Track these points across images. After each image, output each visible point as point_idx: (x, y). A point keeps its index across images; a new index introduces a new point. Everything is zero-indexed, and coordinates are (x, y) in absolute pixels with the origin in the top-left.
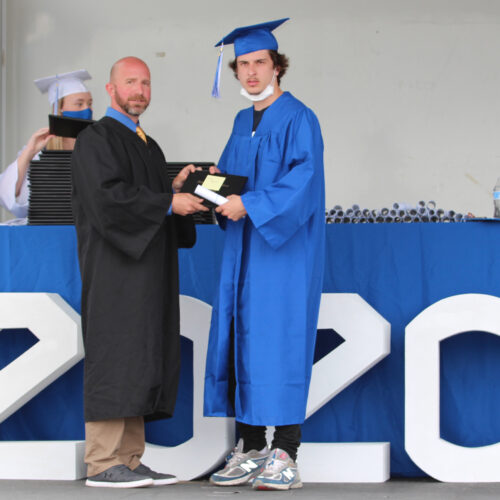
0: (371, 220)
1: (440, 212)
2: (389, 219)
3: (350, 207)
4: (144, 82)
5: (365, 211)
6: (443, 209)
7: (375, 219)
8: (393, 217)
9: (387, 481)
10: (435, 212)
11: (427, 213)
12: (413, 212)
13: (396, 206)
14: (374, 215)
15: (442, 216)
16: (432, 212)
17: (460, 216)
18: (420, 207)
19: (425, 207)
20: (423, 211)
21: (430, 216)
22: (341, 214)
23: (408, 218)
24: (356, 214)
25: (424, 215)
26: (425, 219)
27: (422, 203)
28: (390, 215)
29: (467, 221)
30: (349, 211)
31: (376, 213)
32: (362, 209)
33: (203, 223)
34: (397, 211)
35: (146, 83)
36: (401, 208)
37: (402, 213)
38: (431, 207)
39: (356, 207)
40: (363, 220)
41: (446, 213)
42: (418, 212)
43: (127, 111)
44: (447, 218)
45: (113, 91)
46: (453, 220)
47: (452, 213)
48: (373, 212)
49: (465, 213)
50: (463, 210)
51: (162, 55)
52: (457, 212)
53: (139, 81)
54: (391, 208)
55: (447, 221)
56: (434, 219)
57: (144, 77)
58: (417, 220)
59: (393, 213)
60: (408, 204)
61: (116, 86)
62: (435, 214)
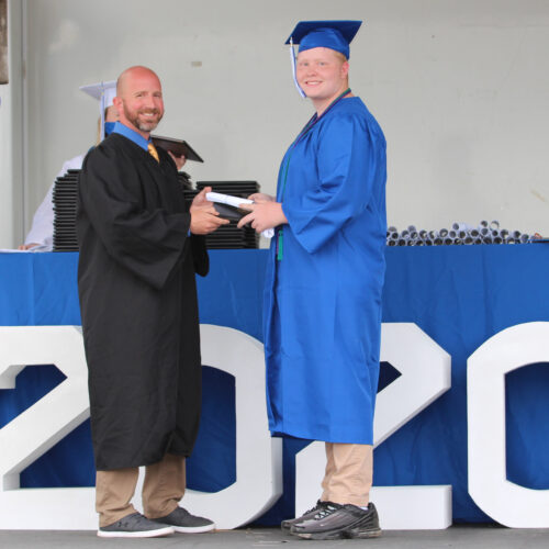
0: (429, 243)
1: (504, 233)
2: (448, 241)
3: (406, 229)
4: (155, 95)
5: (423, 232)
6: (507, 229)
7: (432, 241)
8: (453, 239)
9: (450, 527)
10: (499, 232)
11: (490, 234)
12: (475, 233)
13: (456, 227)
14: (432, 237)
15: (506, 237)
16: (495, 233)
17: (526, 237)
18: (482, 227)
19: (488, 227)
20: (485, 231)
21: (493, 237)
22: (395, 236)
23: (469, 240)
24: (412, 236)
25: (487, 236)
26: (488, 240)
27: (484, 223)
28: (449, 236)
29: (534, 242)
30: (405, 233)
31: (434, 234)
32: (418, 231)
33: (245, 247)
34: (457, 233)
35: (157, 95)
36: (461, 228)
37: (462, 234)
38: (494, 227)
39: (412, 228)
40: (420, 242)
41: (511, 234)
42: (480, 232)
43: (138, 126)
44: (511, 240)
45: (122, 105)
46: (519, 241)
47: (517, 234)
48: (431, 233)
49: (531, 234)
50: (529, 230)
51: (199, 64)
52: (523, 232)
53: (150, 94)
54: (450, 229)
55: (511, 243)
56: (498, 240)
57: (155, 90)
58: (479, 241)
59: (453, 234)
60: (469, 224)
61: (124, 101)
62: (499, 235)
